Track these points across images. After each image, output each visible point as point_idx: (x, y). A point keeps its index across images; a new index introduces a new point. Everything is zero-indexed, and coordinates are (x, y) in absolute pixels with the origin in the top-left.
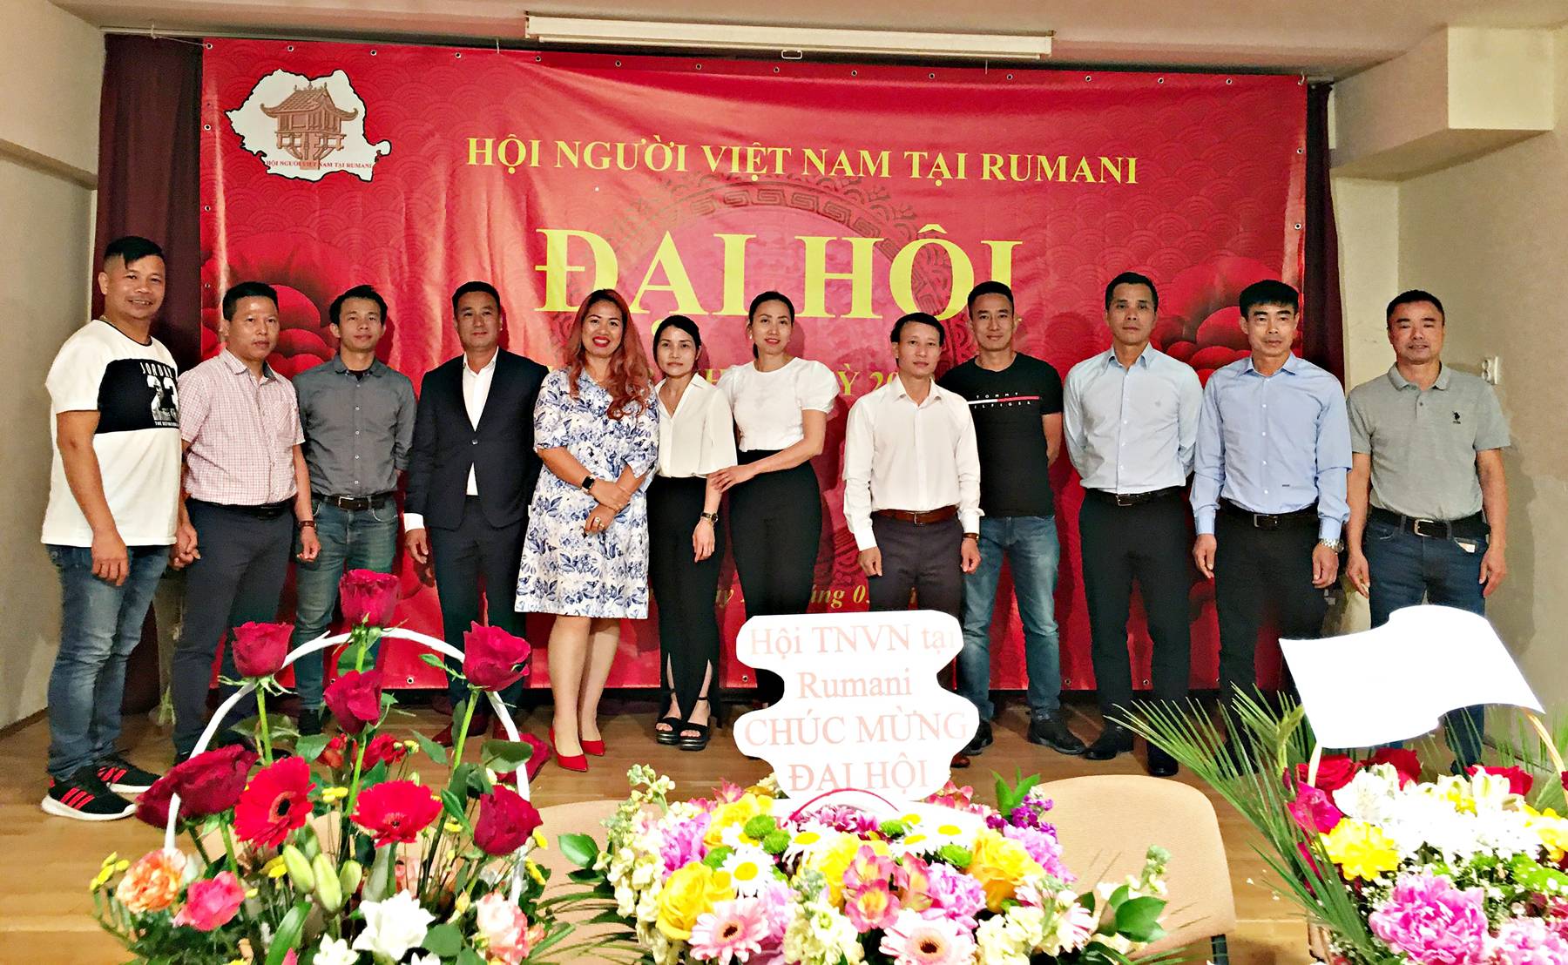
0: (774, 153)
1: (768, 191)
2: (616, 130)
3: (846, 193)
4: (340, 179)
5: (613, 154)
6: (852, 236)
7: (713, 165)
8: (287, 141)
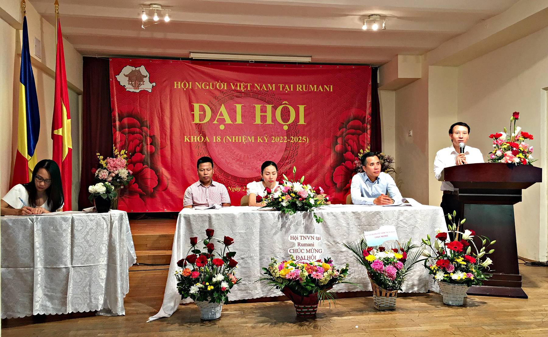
0: (247, 85)
1: (246, 94)
2: (210, 80)
3: (265, 94)
4: (144, 92)
5: (209, 85)
6: (266, 104)
7: (233, 88)
8: (130, 83)
